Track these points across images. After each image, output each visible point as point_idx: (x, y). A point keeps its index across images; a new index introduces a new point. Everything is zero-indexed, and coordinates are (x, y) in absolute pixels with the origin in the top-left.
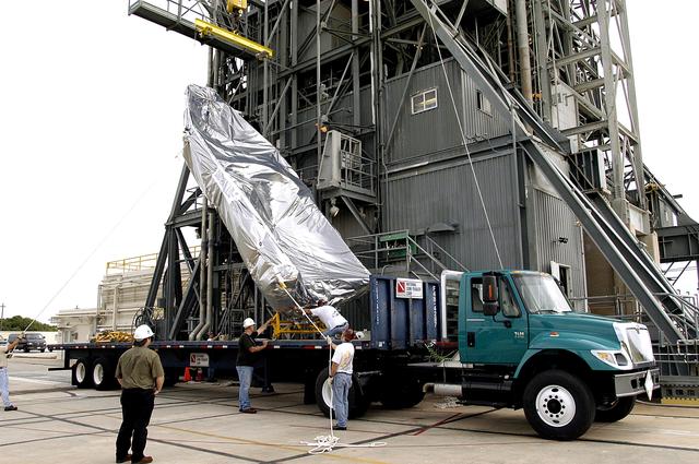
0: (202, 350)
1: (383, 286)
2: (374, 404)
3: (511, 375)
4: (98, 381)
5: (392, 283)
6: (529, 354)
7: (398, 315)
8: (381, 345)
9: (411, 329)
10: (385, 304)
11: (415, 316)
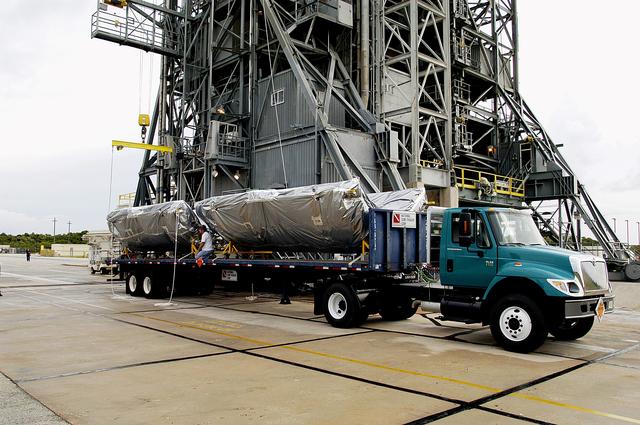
0: (230, 267)
1: (380, 218)
2: (371, 316)
3: (481, 297)
4: (147, 291)
5: (388, 214)
6: (496, 280)
7: (392, 242)
8: (377, 267)
9: (405, 254)
10: (381, 233)
11: (408, 243)
